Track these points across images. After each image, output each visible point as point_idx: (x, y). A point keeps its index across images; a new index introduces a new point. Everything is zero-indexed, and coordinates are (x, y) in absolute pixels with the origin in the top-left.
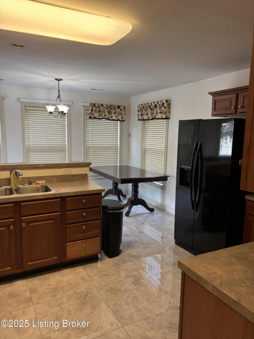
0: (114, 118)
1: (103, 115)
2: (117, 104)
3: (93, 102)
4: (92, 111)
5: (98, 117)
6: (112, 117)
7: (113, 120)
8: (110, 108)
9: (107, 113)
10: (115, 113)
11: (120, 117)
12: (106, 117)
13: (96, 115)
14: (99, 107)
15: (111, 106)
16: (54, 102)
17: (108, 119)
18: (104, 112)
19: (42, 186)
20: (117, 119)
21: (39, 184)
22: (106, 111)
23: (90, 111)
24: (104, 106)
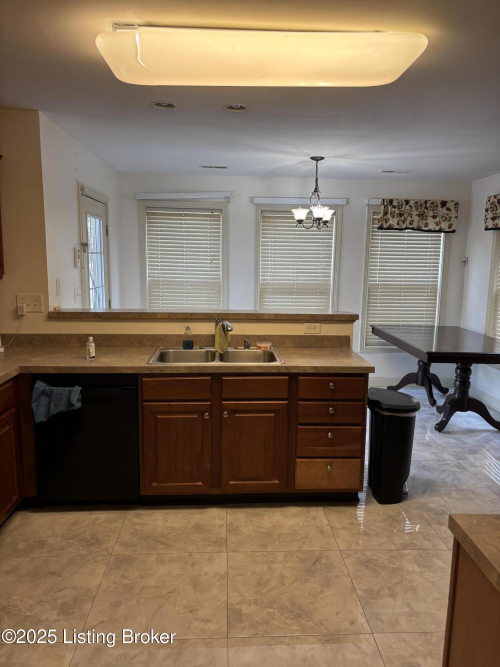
0: (432, 226)
1: (408, 222)
2: (439, 198)
3: (388, 197)
4: (386, 214)
5: (396, 226)
6: (427, 225)
7: (430, 231)
8: (425, 207)
9: (416, 218)
10: (434, 217)
11: (444, 225)
12: (415, 225)
13: (393, 222)
14: (400, 206)
15: (426, 202)
16: (307, 202)
17: (419, 229)
18: (410, 215)
19: (265, 352)
20: (437, 228)
21: (260, 348)
22: (415, 213)
23: (381, 215)
24: (412, 203)
